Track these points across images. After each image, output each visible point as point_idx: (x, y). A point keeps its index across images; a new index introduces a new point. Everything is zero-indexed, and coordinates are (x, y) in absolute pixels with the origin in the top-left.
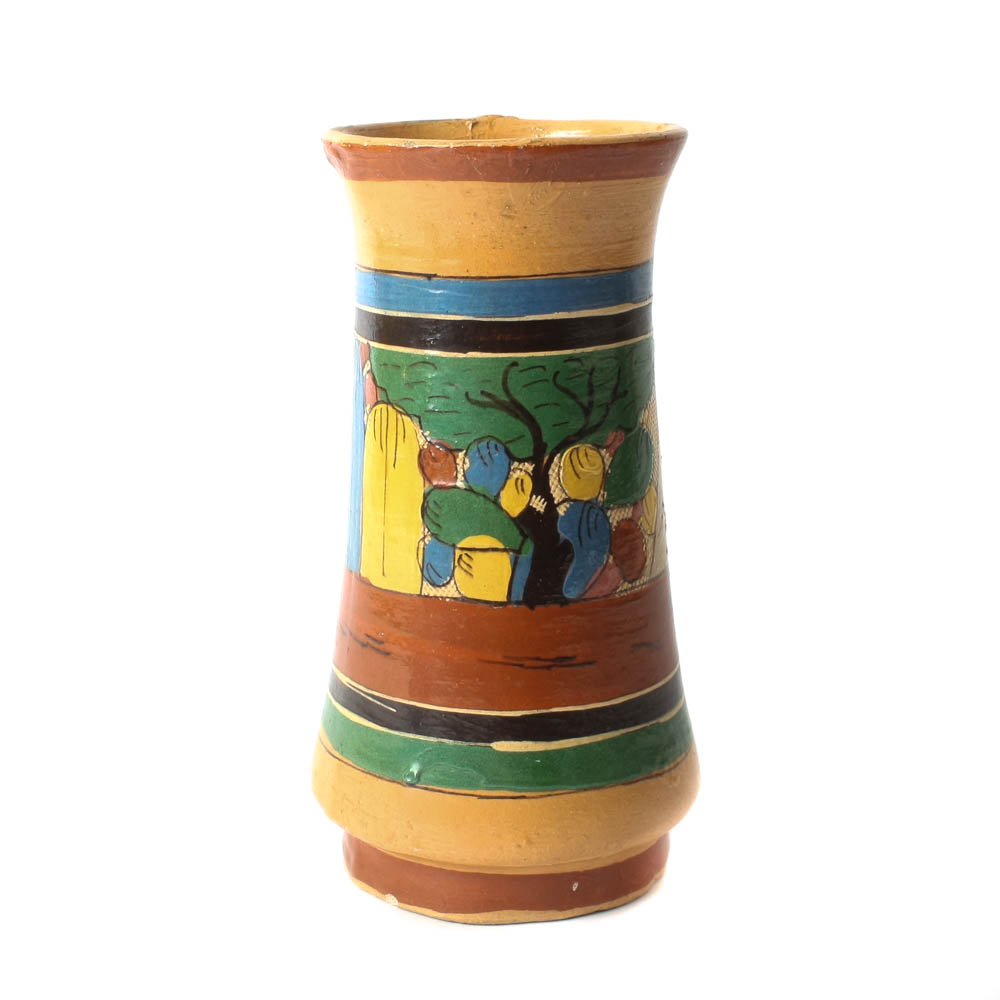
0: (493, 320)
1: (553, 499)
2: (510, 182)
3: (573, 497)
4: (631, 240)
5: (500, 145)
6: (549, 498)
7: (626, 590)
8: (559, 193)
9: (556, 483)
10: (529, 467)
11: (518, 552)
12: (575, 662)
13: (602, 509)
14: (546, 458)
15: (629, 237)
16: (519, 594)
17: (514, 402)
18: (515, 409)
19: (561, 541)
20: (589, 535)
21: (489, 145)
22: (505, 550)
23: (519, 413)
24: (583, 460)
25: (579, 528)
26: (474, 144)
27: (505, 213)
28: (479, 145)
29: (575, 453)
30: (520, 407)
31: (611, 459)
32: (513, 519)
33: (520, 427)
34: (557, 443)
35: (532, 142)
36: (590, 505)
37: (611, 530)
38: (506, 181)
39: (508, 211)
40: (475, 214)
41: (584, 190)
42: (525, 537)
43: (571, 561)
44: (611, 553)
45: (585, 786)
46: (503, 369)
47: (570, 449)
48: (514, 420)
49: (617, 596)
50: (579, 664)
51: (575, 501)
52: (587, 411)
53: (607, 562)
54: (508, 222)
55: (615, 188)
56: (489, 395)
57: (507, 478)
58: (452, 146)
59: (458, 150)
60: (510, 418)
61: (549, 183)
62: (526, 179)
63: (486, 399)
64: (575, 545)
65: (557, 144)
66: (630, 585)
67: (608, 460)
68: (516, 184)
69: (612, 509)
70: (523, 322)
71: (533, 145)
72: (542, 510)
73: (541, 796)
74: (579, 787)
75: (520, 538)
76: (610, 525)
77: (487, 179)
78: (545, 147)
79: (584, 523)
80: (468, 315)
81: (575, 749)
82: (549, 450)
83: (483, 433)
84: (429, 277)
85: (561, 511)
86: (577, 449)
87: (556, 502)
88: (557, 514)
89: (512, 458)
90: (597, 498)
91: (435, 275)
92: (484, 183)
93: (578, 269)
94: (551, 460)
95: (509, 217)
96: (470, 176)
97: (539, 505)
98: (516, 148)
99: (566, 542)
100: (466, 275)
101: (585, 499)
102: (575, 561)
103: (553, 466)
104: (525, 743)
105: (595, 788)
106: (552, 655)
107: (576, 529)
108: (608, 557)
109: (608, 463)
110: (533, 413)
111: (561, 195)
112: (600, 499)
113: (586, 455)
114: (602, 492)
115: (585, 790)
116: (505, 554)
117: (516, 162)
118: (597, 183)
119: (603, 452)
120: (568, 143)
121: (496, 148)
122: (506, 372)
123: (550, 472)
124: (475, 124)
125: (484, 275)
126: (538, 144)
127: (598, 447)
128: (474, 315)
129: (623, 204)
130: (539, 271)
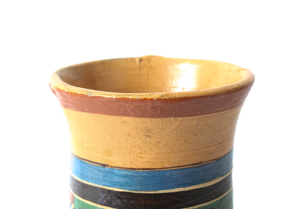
0: (140, 192)
2: (149, 118)
4: (222, 143)
5: (142, 97)
8: (179, 123)
15: (221, 141)
21: (136, 97)
26: (127, 97)
27: (147, 134)
28: (130, 97)
35: (162, 96)
38: (147, 117)
39: (148, 133)
40: (129, 134)
41: (193, 121)
54: (148, 139)
55: (212, 118)
58: (114, 97)
59: (118, 100)
61: (173, 118)
62: (158, 117)
65: (178, 97)
68: (152, 119)
70: (157, 194)
71: (163, 98)
77: (135, 116)
78: (170, 99)
80: (125, 189)
84: (104, 166)
91: (107, 165)
92: (134, 118)
93: (190, 163)
95: (149, 136)
96: (125, 114)
98: (152, 100)
100: (124, 167)
111: (179, 125)
117: (152, 107)
118: (202, 116)
120: (184, 96)
121: (140, 99)
124: (141, 60)
125: (135, 167)
126: (165, 97)
128: (129, 190)
129: (217, 125)
130: (166, 165)
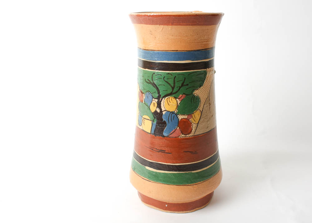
1: (162, 110)
3: (167, 110)
6: (161, 109)
7: (183, 137)
9: (163, 105)
10: (157, 100)
11: (153, 121)
12: (165, 152)
13: (176, 114)
14: (161, 99)
16: (153, 132)
17: (154, 83)
18: (154, 85)
19: (163, 121)
20: (171, 121)
22: (150, 120)
23: (155, 86)
24: (171, 101)
25: (169, 118)
27: (150, 33)
29: (168, 99)
30: (155, 85)
31: (180, 102)
32: (152, 113)
33: (155, 90)
34: (164, 95)
36: (173, 113)
37: (179, 121)
42: (155, 118)
43: (166, 126)
44: (178, 126)
45: (165, 183)
46: (152, 74)
47: (167, 97)
48: (154, 88)
49: (180, 138)
50: (166, 153)
51: (168, 111)
52: (173, 88)
53: (177, 128)
56: (149, 80)
57: (152, 102)
60: (153, 87)
63: (149, 81)
64: (167, 122)
66: (184, 136)
67: (179, 102)
69: (179, 115)
72: (159, 112)
73: (154, 182)
74: (163, 183)
75: (154, 118)
76: (178, 119)
79: (170, 117)
81: (163, 173)
82: (161, 97)
83: (148, 90)
85: (164, 113)
86: (169, 98)
87: (162, 111)
88: (163, 114)
89: (153, 97)
90: (174, 112)
94: (162, 100)
95: (152, 34)
97: (158, 111)
99: (165, 121)
101: (171, 111)
102: (167, 126)
103: (162, 101)
104: (152, 168)
105: (167, 184)
106: (160, 149)
107: (168, 118)
108: (177, 127)
109: (179, 103)
110: (158, 86)
112: (175, 112)
113: (172, 100)
114: (176, 110)
115: (165, 184)
116: (150, 121)
119: (177, 100)
122: (153, 75)
123: (161, 103)
127: (176, 98)
